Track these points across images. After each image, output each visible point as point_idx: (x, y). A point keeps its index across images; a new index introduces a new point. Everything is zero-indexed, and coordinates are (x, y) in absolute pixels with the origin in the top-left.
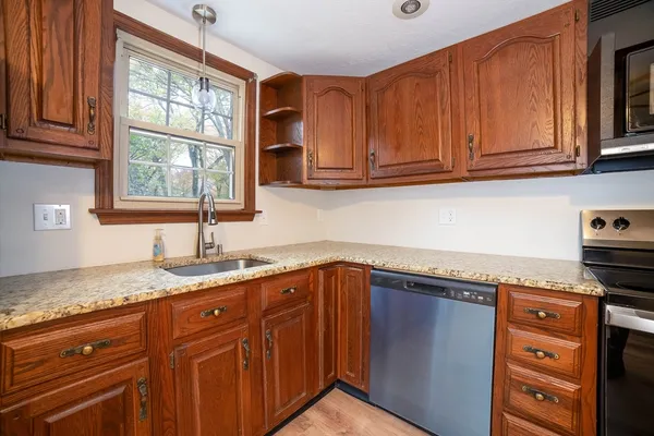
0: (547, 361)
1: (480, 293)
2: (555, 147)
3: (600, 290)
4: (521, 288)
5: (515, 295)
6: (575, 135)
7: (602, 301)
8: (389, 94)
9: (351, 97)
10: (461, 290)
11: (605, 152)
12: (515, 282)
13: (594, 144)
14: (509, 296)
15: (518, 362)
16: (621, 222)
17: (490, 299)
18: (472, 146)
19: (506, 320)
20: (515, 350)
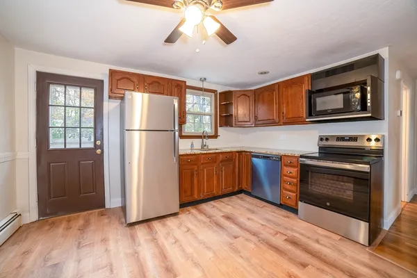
3: (299, 155)
8: (261, 97)
9: (249, 97)
12: (284, 154)
15: (286, 176)
16: (327, 139)
17: (279, 159)
18: (284, 115)
19: (284, 165)
20: (285, 173)
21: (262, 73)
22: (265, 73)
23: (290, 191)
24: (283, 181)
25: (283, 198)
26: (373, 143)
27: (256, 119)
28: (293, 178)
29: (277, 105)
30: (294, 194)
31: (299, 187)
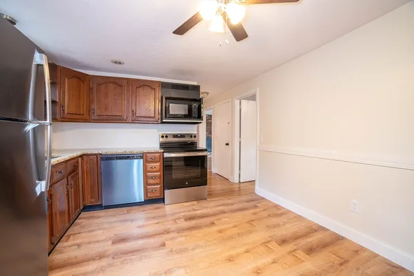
0: (155, 169)
1: (139, 156)
2: (154, 117)
3: (163, 151)
4: (149, 153)
6: (159, 114)
7: (163, 153)
8: (103, 87)
9: (84, 83)
10: (134, 157)
12: (147, 152)
13: (162, 119)
14: (146, 155)
15: (149, 172)
16: (167, 137)
17: (141, 157)
18: (134, 113)
19: (146, 162)
20: (149, 169)
21: (115, 62)
22: (120, 63)
23: (154, 185)
24: (146, 178)
25: (149, 194)
26: (193, 139)
27: (94, 113)
28: (156, 172)
29: (126, 101)
30: (159, 186)
31: (162, 178)
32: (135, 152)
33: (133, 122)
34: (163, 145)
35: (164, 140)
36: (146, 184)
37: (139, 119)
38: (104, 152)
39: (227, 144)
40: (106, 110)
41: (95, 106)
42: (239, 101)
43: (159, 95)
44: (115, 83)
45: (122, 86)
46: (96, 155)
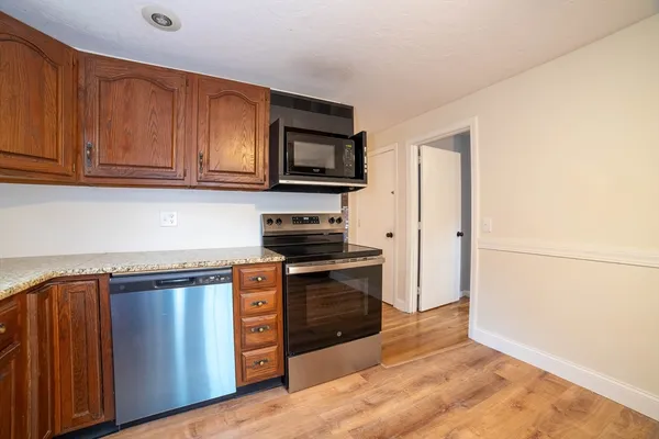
0: (264, 307)
1: (221, 276)
2: (254, 174)
3: (283, 258)
4: (247, 265)
5: (244, 271)
6: (264, 167)
7: (284, 263)
9: (55, 68)
10: (207, 277)
11: (281, 182)
12: (244, 262)
13: (273, 176)
14: (240, 272)
15: (249, 315)
16: (279, 221)
17: (229, 278)
18: (202, 161)
19: (240, 289)
20: (247, 307)
23: (260, 347)
24: (240, 330)
25: (248, 371)
26: (335, 227)
27: (89, 157)
28: (267, 313)
29: (181, 132)
30: (273, 349)
31: (280, 326)
32: (210, 265)
33: (201, 185)
34: (271, 242)
35: (274, 228)
36: (241, 346)
37: (217, 177)
38: (120, 268)
39: (390, 235)
40: (127, 148)
41: (93, 139)
42: (416, 148)
43: (264, 119)
44: (153, 81)
45: (173, 91)
46: (96, 277)
